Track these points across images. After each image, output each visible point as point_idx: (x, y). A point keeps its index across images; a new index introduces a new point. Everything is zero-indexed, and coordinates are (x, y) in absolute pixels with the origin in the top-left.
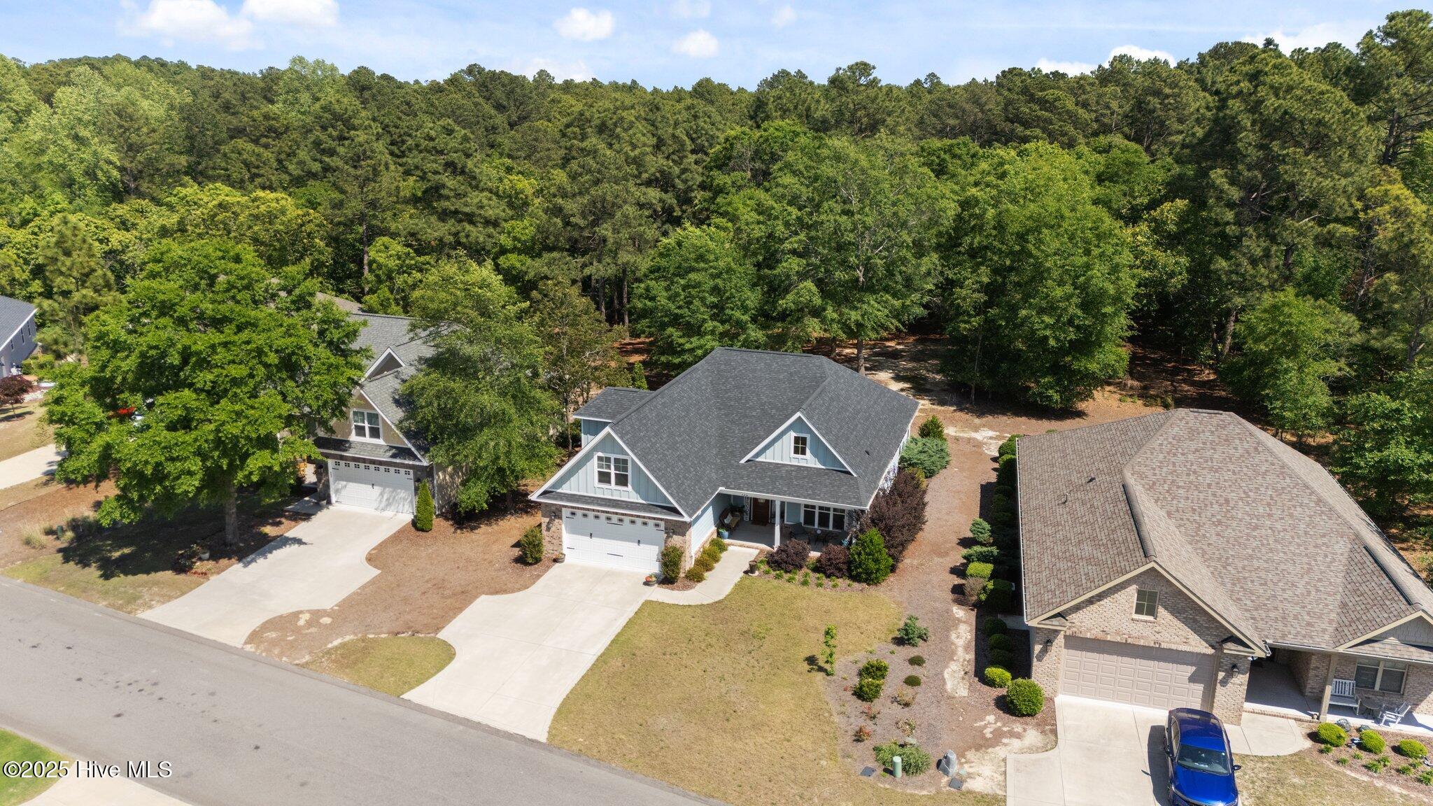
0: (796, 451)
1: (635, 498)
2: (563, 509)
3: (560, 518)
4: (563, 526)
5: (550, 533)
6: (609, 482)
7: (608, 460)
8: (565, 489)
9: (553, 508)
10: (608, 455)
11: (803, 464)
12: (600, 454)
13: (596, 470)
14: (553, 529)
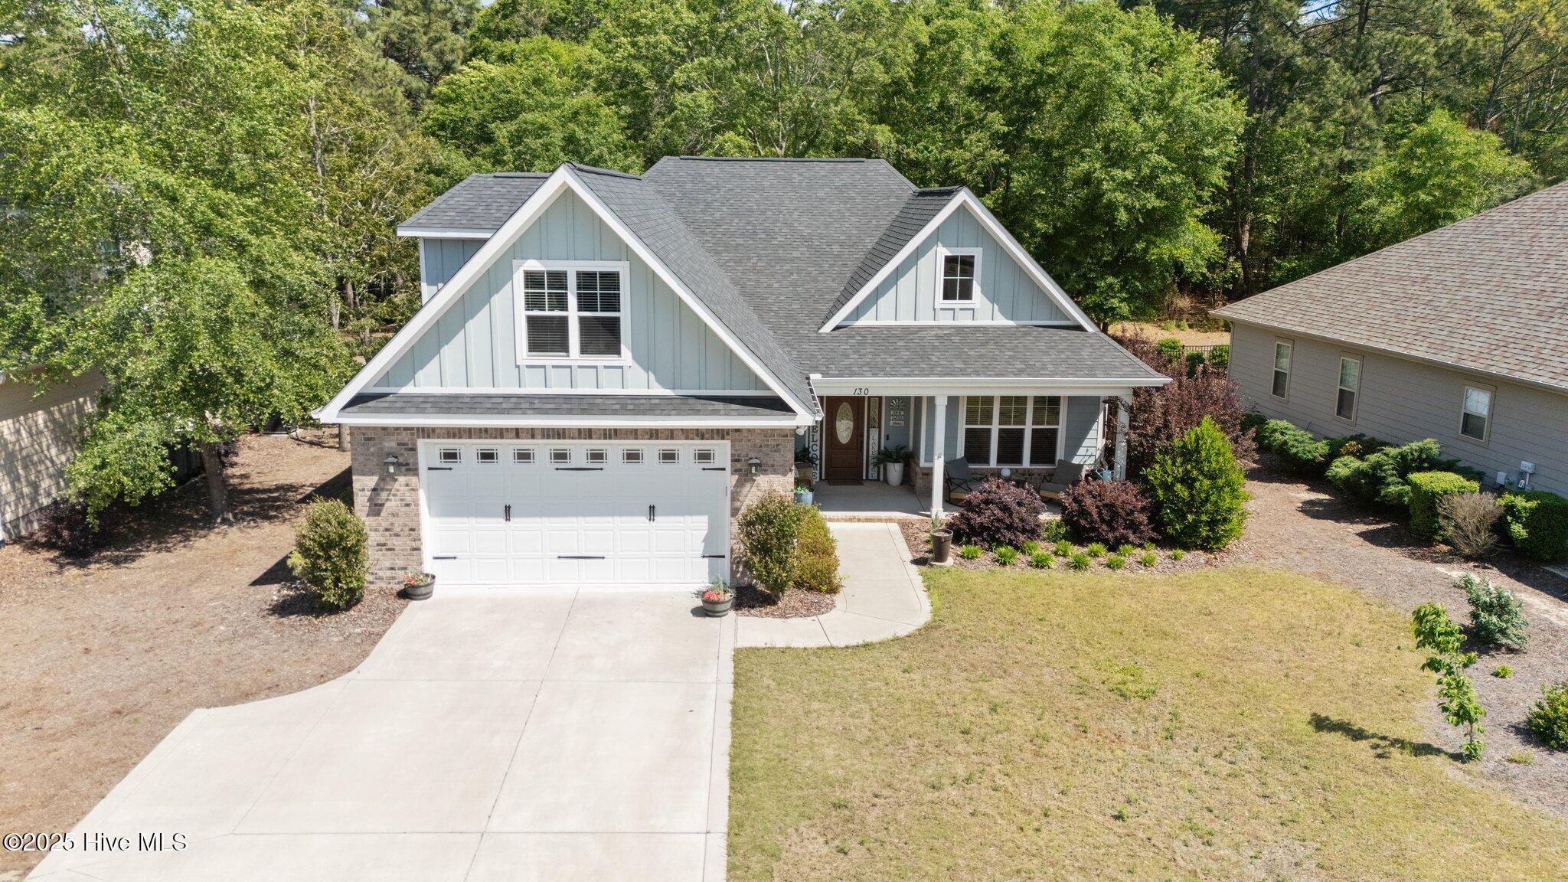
0: (948, 294)
1: (641, 384)
2: (421, 443)
3: (412, 469)
4: (422, 495)
5: (382, 521)
6: (564, 347)
7: (558, 279)
8: (425, 383)
9: (390, 444)
10: (556, 266)
11: (965, 320)
12: (534, 265)
13: (522, 314)
14: (391, 505)
